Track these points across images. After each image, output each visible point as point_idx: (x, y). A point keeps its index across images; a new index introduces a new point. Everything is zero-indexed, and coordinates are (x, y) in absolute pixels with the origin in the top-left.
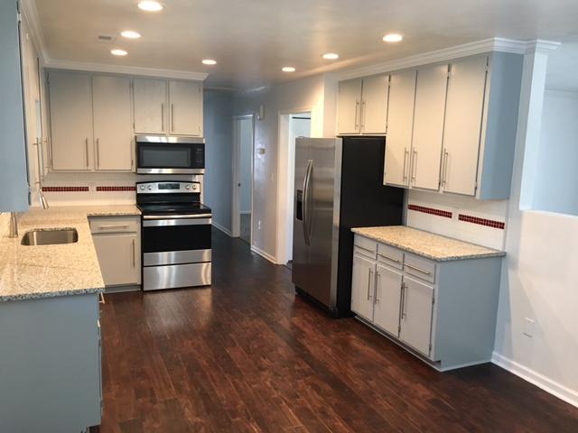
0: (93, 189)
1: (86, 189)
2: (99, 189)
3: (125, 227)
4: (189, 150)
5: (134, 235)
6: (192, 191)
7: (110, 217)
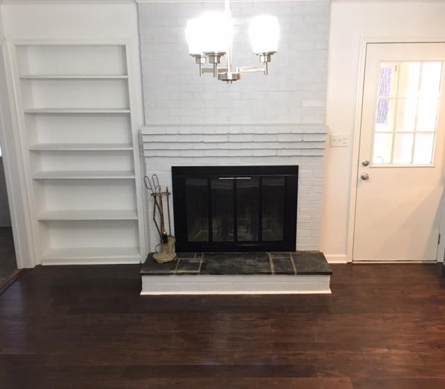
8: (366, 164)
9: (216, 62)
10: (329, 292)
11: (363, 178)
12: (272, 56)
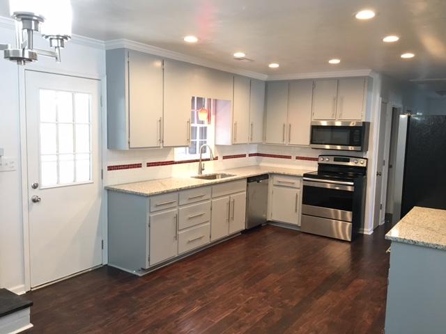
0: (294, 157)
1: (289, 157)
2: (297, 158)
3: (293, 183)
4: (349, 132)
5: (298, 190)
6: (359, 165)
7: (284, 175)
8: (35, 187)
9: (33, 28)
10: (31, 326)
11: (34, 201)
12: (65, 40)
